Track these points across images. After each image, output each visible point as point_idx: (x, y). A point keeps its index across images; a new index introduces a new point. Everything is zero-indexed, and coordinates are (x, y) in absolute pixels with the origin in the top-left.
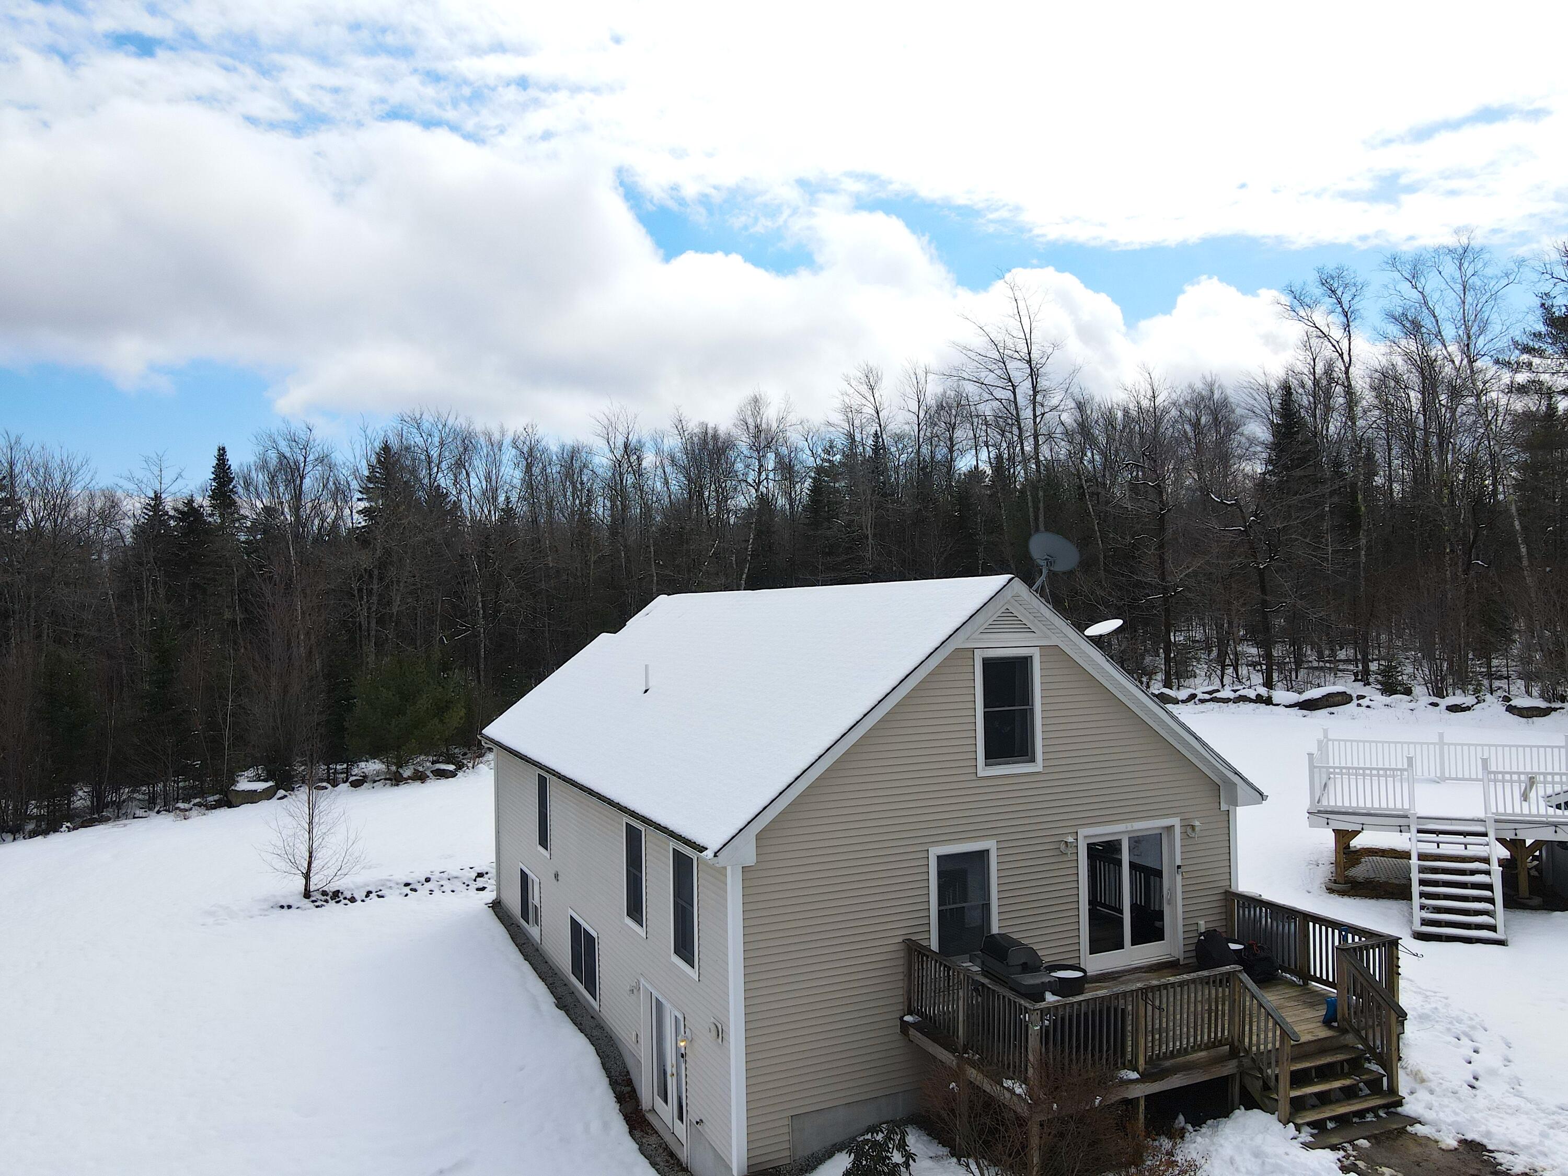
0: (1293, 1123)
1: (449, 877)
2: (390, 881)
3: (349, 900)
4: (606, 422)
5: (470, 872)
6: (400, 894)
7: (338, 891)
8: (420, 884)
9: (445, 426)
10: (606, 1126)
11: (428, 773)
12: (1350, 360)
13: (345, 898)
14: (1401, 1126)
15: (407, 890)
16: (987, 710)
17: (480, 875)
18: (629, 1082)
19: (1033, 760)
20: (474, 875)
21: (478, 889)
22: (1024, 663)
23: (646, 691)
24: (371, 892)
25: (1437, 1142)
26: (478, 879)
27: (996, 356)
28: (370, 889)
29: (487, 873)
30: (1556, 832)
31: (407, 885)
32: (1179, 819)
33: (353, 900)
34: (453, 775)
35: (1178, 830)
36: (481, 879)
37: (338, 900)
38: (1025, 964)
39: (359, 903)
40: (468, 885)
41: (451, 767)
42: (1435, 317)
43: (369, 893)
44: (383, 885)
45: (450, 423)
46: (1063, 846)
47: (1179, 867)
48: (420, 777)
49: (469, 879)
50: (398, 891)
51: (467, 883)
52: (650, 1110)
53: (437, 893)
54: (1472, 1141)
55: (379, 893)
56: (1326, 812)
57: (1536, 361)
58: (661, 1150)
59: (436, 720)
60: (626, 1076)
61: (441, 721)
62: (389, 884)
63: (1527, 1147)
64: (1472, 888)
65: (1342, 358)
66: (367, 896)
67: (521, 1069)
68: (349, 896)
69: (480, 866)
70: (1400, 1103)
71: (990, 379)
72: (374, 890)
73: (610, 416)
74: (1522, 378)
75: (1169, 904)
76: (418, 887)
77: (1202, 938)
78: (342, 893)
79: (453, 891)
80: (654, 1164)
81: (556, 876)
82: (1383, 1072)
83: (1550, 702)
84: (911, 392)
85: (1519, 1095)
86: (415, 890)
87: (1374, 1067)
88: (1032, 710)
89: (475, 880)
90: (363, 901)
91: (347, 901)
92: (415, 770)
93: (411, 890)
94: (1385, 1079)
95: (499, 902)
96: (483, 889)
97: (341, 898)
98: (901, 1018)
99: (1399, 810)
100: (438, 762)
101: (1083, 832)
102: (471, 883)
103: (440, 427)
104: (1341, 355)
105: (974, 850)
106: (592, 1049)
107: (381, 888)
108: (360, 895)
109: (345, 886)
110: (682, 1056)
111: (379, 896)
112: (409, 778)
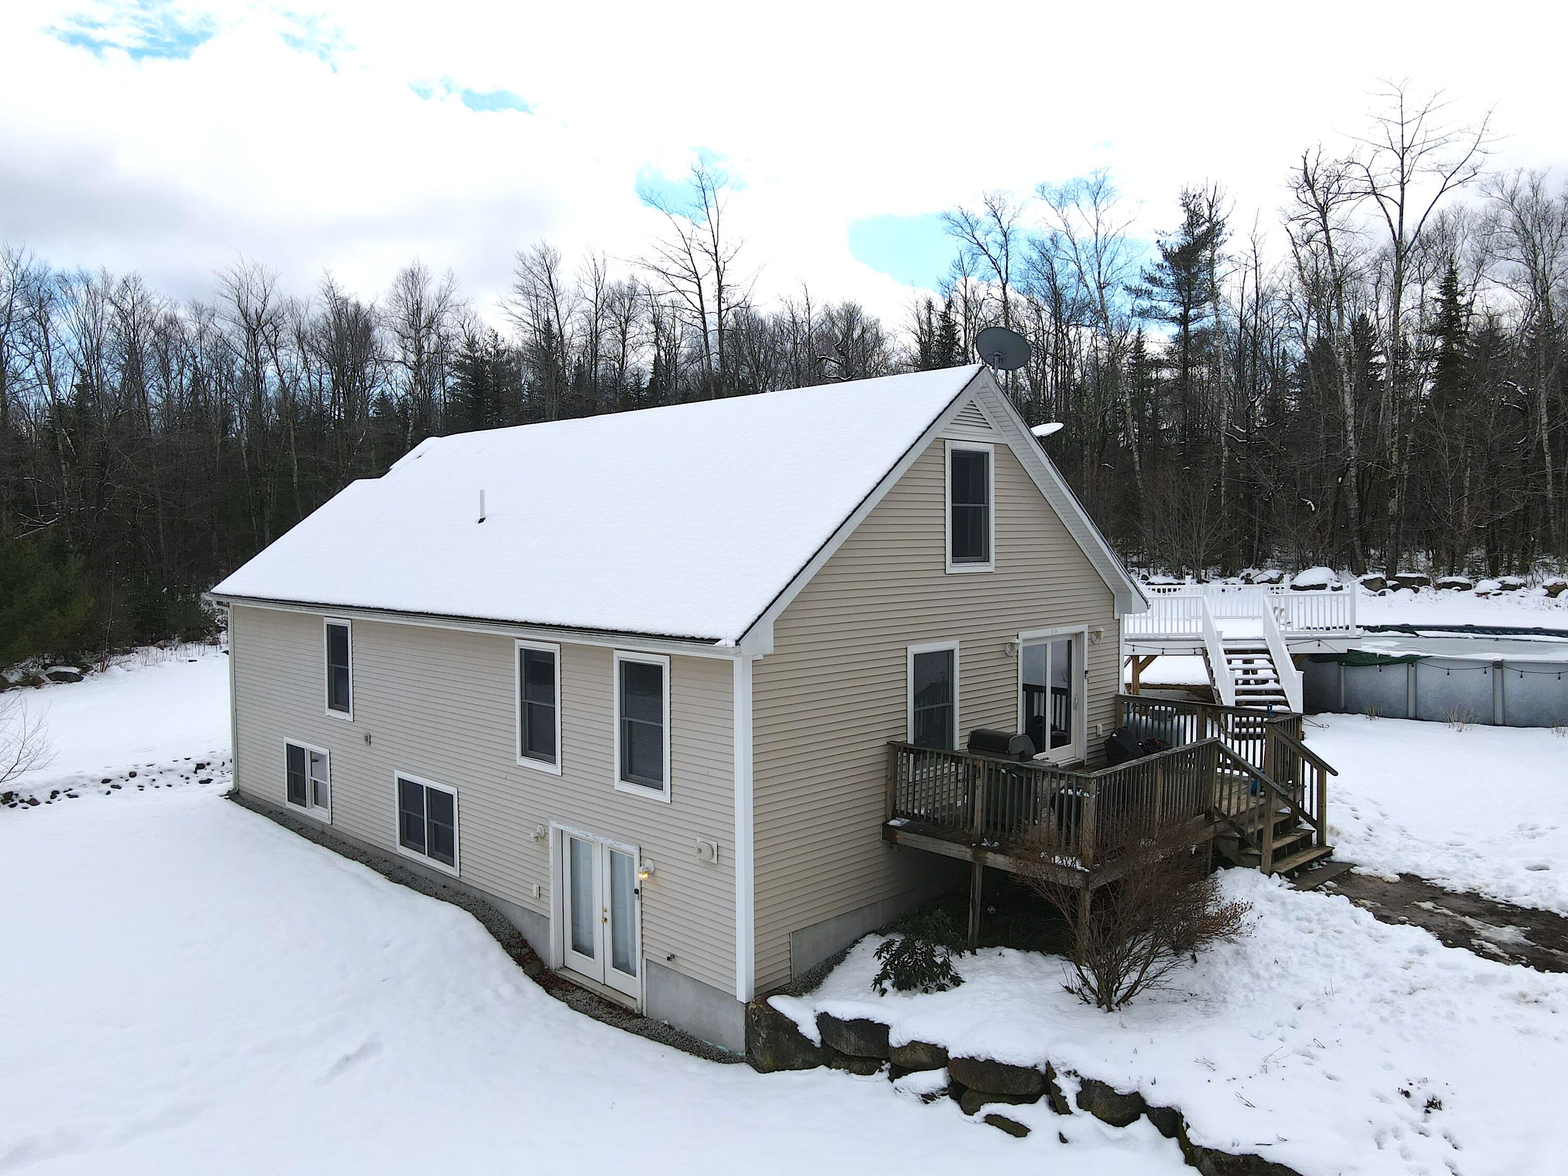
0: (1277, 873)
1: (161, 770)
2: (82, 777)
3: (27, 802)
4: (235, 282)
5: (186, 764)
6: (99, 792)
7: (11, 793)
8: (124, 780)
9: (16, 266)
10: (519, 990)
11: (43, 677)
12: (1007, 277)
13: (22, 801)
14: (1346, 869)
15: (107, 787)
16: (955, 505)
17: (200, 766)
18: (525, 944)
19: (987, 559)
20: (193, 767)
21: (201, 782)
22: (980, 459)
23: (481, 521)
24: (58, 792)
25: (1381, 878)
26: (198, 771)
27: (683, 246)
28: (56, 789)
29: (209, 764)
30: (1319, 645)
31: (106, 781)
32: (1087, 625)
33: (34, 802)
34: (78, 678)
35: (1086, 636)
36: (203, 771)
37: (11, 803)
38: (1023, 752)
39: (43, 805)
40: (187, 778)
41: (75, 670)
42: (1074, 244)
43: (54, 794)
44: (73, 784)
45: (23, 265)
46: (1008, 649)
47: (1086, 672)
48: (34, 682)
49: (189, 771)
50: (96, 790)
51: (186, 776)
52: (561, 968)
53: (149, 788)
54: (1407, 874)
55: (69, 792)
56: (1131, 640)
57: (1156, 290)
58: (594, 1004)
59: (55, 613)
60: (519, 937)
61: (62, 613)
62: (81, 782)
63: (1455, 872)
64: (1266, 695)
65: (1000, 275)
66: (52, 798)
67: (387, 946)
68: (27, 798)
69: (199, 757)
70: (1330, 853)
71: (674, 269)
72: (61, 789)
73: (242, 275)
74: (1145, 303)
75: (1075, 709)
76: (121, 783)
77: (1114, 735)
78: (17, 795)
79: (170, 786)
80: (597, 1018)
81: (368, 739)
82: (1314, 829)
83: (1179, 579)
84: (589, 278)
85: (1410, 838)
86: (119, 787)
87: (1307, 826)
88: (987, 509)
89: (195, 772)
90: (48, 802)
91: (25, 805)
92: (24, 673)
93: (113, 786)
94: (1314, 835)
95: (238, 793)
96: (208, 781)
97: (16, 801)
98: (885, 825)
99: (1193, 634)
100: (53, 664)
101: (1024, 634)
102: (191, 775)
103: (12, 267)
104: (999, 272)
105: (942, 650)
106: (468, 915)
107: (71, 787)
108: (42, 795)
109: (19, 787)
110: (637, 891)
111: (70, 796)
112: (17, 683)
